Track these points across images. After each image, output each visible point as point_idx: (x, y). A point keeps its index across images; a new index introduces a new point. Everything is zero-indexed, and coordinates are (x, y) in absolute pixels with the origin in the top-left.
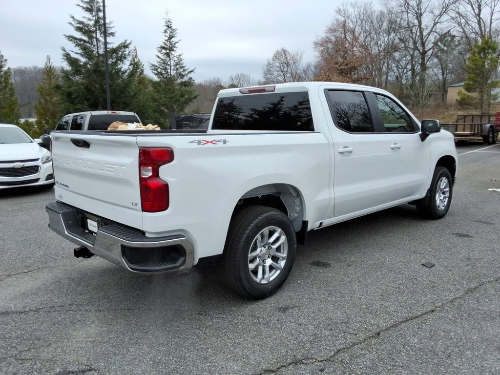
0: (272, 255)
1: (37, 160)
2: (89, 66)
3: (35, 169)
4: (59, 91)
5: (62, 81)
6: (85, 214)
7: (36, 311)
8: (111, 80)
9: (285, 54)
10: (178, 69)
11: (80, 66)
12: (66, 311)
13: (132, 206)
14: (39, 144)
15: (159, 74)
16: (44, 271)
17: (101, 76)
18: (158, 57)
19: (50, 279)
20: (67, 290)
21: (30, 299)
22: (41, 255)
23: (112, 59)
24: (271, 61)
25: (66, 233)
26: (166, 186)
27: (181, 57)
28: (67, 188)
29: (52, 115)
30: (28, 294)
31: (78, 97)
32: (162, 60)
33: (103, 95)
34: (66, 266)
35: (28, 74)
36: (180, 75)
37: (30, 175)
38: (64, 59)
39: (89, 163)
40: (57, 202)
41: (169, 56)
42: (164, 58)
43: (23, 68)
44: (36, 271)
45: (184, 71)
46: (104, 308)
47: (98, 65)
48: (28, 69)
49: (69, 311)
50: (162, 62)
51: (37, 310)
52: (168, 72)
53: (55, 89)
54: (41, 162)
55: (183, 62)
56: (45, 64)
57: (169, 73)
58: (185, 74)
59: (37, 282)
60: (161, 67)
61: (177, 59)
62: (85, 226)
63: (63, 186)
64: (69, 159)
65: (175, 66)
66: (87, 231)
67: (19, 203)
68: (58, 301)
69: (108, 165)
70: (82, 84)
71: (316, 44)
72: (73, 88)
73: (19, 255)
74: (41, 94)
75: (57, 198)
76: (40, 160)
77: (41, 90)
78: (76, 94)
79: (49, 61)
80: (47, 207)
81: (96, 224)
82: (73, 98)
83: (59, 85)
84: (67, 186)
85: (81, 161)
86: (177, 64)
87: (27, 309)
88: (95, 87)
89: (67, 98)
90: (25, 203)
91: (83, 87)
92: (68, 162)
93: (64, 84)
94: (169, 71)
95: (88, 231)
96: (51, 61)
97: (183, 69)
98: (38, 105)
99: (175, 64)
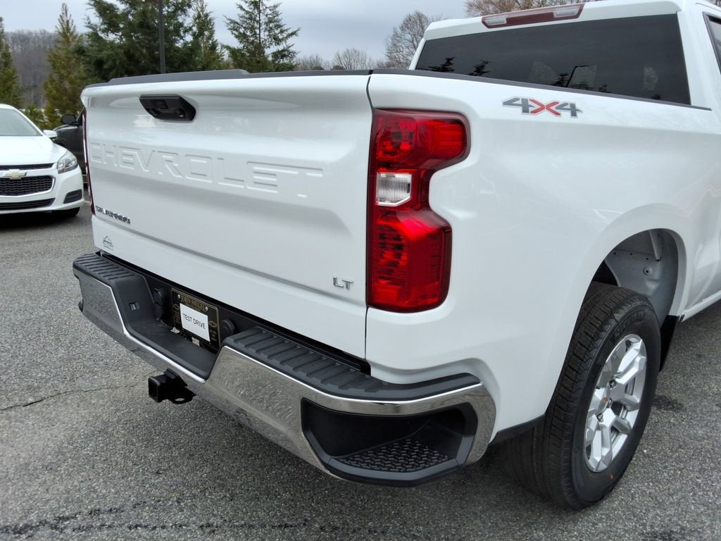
0: (615, 399)
1: (49, 165)
2: (130, 17)
3: (46, 182)
4: (82, 57)
5: (88, 41)
6: (173, 289)
7: (56, 528)
8: (168, 42)
9: (420, 21)
10: (271, 28)
11: (117, 16)
12: (130, 528)
13: (330, 288)
14: (52, 138)
15: (242, 37)
16: (69, 401)
17: (149, 34)
18: (241, 7)
19: (83, 424)
20: (126, 457)
21: (41, 485)
22: (61, 359)
23: (169, 7)
24: (399, 31)
25: (126, 332)
26: (444, 233)
27: (277, 9)
28: (125, 224)
29: (70, 100)
30: (36, 469)
31: (114, 67)
32: (247, 12)
33: (154, 65)
34: (117, 388)
35: (34, 42)
36: (274, 38)
37: (36, 192)
38: (91, 5)
39: (193, 160)
40: (98, 253)
41: (258, 8)
42: (251, 11)
43: (25, 32)
44: (52, 400)
45: (282, 32)
46: (220, 522)
47: (145, 16)
48: (34, 35)
49: (136, 526)
50: (247, 16)
51: (57, 524)
52: (255, 34)
53: (76, 55)
54: (57, 171)
55: (280, 17)
56: (59, 17)
57: (258, 36)
58: (283, 39)
59: (55, 431)
60: (244, 25)
61: (270, 12)
62: (171, 318)
63: (113, 219)
64: (135, 153)
65: (267, 24)
66: (175, 331)
67: (18, 243)
68: (108, 493)
69: (257, 168)
70: (120, 46)
71: (471, 5)
72: (105, 52)
73: (15, 356)
74: (54, 66)
75: (100, 245)
76: (54, 166)
77: (53, 58)
78: (110, 63)
79: (66, 13)
80: (75, 266)
81: (204, 318)
82: (106, 70)
83: (82, 47)
84: (125, 219)
85: (170, 157)
86: (270, 21)
87: (33, 518)
88: (142, 53)
89: (96, 70)
90: (28, 242)
91: (122, 51)
92: (131, 159)
93: (90, 45)
94: (257, 31)
95: (177, 331)
96: (68, 15)
97: (279, 29)
98: (49, 83)
99: (267, 21)
